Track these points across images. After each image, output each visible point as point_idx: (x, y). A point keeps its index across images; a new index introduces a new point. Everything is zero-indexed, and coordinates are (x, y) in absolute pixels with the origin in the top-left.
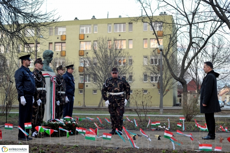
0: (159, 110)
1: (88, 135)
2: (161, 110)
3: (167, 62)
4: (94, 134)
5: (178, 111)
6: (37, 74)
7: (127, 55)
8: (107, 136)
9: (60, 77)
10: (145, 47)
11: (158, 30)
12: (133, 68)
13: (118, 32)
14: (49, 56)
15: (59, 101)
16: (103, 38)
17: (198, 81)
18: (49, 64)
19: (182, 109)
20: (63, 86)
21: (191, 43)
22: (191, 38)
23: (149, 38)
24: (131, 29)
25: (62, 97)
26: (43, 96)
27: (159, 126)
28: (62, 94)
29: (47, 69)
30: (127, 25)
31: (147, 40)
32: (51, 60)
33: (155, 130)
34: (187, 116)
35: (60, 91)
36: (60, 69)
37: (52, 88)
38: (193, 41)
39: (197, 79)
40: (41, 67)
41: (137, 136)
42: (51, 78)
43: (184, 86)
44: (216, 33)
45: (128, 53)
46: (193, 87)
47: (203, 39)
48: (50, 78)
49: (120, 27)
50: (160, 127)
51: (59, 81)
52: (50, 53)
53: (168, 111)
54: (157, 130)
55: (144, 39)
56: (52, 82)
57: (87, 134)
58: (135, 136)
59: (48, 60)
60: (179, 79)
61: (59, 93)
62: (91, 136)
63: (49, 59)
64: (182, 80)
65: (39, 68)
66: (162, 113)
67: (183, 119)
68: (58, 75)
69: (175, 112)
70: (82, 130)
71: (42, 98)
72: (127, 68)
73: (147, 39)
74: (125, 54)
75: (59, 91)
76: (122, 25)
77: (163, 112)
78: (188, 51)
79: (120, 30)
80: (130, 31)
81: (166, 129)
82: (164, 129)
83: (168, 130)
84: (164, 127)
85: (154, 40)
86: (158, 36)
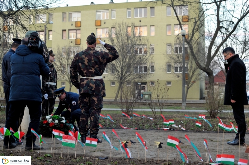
0: (181, 103)
1: (66, 140)
2: (184, 104)
3: (191, 49)
4: (73, 140)
7: (146, 42)
8: (91, 141)
9: (49, 64)
10: (168, 34)
11: (183, 15)
12: (153, 56)
13: (138, 17)
15: (47, 94)
16: (120, 23)
20: (52, 76)
21: (219, 28)
22: (219, 22)
23: (172, 24)
24: (153, 14)
25: (51, 89)
27: (173, 126)
28: (51, 85)
30: (149, 8)
31: (171, 26)
34: (211, 112)
35: (48, 82)
41: (130, 142)
43: (211, 77)
44: (247, 15)
45: (148, 40)
47: (233, 23)
50: (174, 126)
53: (192, 105)
54: (170, 130)
55: (167, 25)
57: (64, 139)
58: (127, 142)
60: (205, 69)
61: (47, 85)
62: (69, 141)
64: (208, 70)
66: (184, 107)
67: (203, 117)
69: (201, 106)
70: (59, 134)
72: (147, 57)
74: (144, 41)
75: (47, 81)
76: (143, 9)
77: (186, 107)
78: (215, 36)
80: (151, 16)
81: (182, 128)
82: (180, 128)
83: (185, 130)
84: (180, 126)
85: (178, 26)
86: (183, 22)
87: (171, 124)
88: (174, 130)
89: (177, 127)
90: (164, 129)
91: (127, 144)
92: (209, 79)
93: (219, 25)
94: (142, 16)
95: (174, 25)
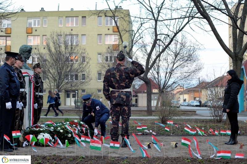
1: (93, 144)
4: (99, 144)
5: (140, 112)
6: (17, 73)
8: (114, 144)
9: (38, 76)
11: (113, 25)
12: (90, 65)
13: (70, 26)
14: (27, 52)
15: (37, 104)
16: (58, 32)
17: (159, 80)
18: (26, 61)
19: (146, 110)
20: (41, 87)
22: (156, 35)
24: (84, 23)
25: (40, 99)
26: (24, 99)
27: (145, 131)
28: (39, 95)
29: (25, 67)
30: (80, 17)
31: (102, 36)
32: (29, 56)
33: (141, 135)
34: (163, 118)
35: (38, 92)
36: (37, 67)
37: (31, 89)
38: (158, 38)
39: (159, 78)
40: (21, 64)
41: (152, 143)
42: (30, 77)
43: (148, 86)
44: (182, 30)
45: (85, 49)
46: (154, 86)
47: (169, 36)
48: (28, 77)
49: (72, 21)
50: (147, 131)
51: (37, 81)
52: (29, 48)
54: (144, 134)
55: (98, 35)
56: (31, 82)
57: (91, 143)
58: (150, 144)
59: (26, 56)
60: (143, 78)
61: (37, 95)
62: (96, 145)
63: (28, 55)
64: (146, 79)
65: (19, 66)
67: (171, 123)
68: (36, 74)
70: (85, 139)
71: (23, 101)
72: (84, 66)
73: (102, 34)
75: (36, 92)
76: (75, 18)
78: (153, 48)
80: (83, 25)
81: (153, 133)
82: (151, 133)
83: (155, 134)
84: (151, 131)
85: (109, 35)
86: (114, 32)
87: (144, 129)
88: (147, 134)
89: (149, 132)
90: (138, 134)
91: (150, 145)
92: (147, 88)
93: (157, 38)
94: (74, 25)
95: (105, 34)
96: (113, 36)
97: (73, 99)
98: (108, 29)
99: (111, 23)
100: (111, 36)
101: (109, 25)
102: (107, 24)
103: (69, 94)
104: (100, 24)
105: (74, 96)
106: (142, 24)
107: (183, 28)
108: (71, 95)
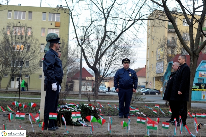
2: (80, 95)
8: (165, 125)
10: (42, 36)
11: (56, 21)
13: (18, 19)
21: (105, 35)
23: (47, 27)
24: (30, 17)
30: (27, 12)
33: (135, 116)
43: (97, 74)
45: (37, 40)
47: (115, 33)
49: (20, 15)
54: (137, 116)
55: (42, 28)
60: (93, 68)
64: (95, 68)
73: (45, 28)
74: (23, 40)
76: (22, 13)
77: (82, 97)
78: (102, 42)
79: (20, 17)
80: (29, 19)
81: (144, 115)
82: (142, 115)
83: (145, 116)
84: (142, 113)
85: (51, 29)
86: (55, 27)
87: (136, 111)
89: (140, 114)
94: (21, 19)
95: (48, 28)
96: (55, 30)
97: (17, 83)
98: (50, 24)
99: (54, 19)
100: (53, 29)
101: (52, 21)
102: (50, 19)
103: (14, 78)
104: (44, 19)
105: (18, 80)
106: (92, 22)
107: (129, 28)
108: (16, 79)
